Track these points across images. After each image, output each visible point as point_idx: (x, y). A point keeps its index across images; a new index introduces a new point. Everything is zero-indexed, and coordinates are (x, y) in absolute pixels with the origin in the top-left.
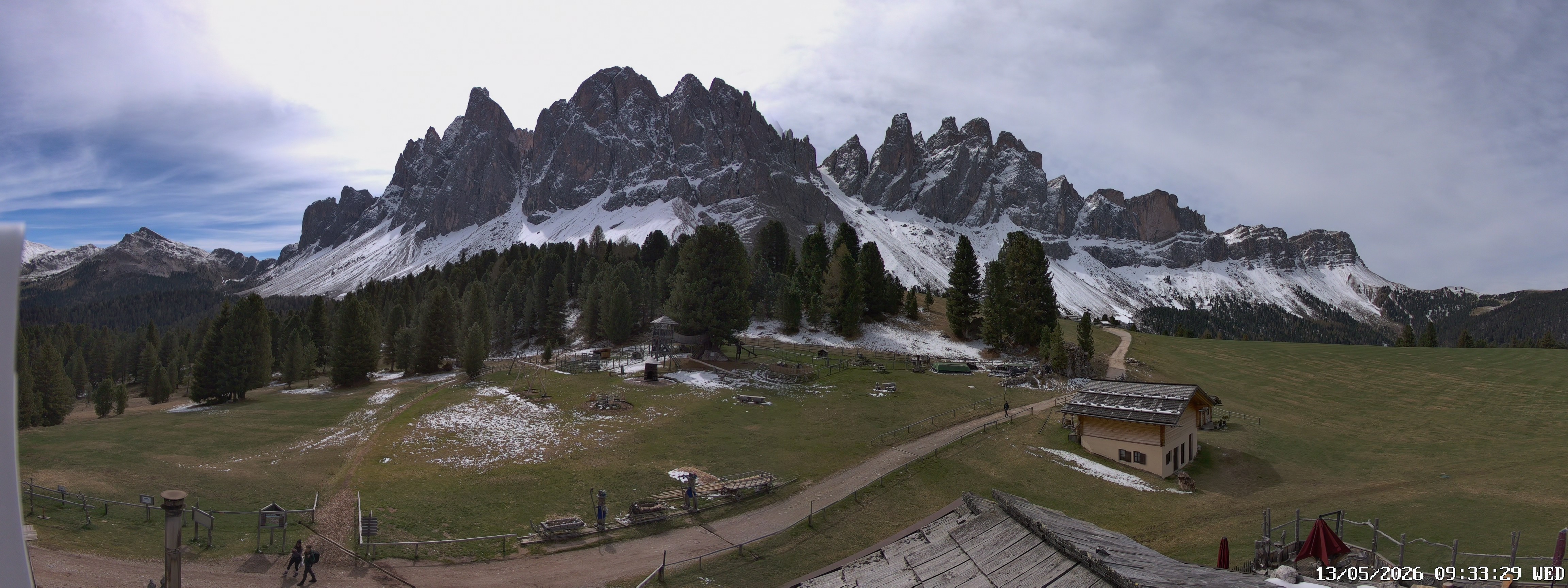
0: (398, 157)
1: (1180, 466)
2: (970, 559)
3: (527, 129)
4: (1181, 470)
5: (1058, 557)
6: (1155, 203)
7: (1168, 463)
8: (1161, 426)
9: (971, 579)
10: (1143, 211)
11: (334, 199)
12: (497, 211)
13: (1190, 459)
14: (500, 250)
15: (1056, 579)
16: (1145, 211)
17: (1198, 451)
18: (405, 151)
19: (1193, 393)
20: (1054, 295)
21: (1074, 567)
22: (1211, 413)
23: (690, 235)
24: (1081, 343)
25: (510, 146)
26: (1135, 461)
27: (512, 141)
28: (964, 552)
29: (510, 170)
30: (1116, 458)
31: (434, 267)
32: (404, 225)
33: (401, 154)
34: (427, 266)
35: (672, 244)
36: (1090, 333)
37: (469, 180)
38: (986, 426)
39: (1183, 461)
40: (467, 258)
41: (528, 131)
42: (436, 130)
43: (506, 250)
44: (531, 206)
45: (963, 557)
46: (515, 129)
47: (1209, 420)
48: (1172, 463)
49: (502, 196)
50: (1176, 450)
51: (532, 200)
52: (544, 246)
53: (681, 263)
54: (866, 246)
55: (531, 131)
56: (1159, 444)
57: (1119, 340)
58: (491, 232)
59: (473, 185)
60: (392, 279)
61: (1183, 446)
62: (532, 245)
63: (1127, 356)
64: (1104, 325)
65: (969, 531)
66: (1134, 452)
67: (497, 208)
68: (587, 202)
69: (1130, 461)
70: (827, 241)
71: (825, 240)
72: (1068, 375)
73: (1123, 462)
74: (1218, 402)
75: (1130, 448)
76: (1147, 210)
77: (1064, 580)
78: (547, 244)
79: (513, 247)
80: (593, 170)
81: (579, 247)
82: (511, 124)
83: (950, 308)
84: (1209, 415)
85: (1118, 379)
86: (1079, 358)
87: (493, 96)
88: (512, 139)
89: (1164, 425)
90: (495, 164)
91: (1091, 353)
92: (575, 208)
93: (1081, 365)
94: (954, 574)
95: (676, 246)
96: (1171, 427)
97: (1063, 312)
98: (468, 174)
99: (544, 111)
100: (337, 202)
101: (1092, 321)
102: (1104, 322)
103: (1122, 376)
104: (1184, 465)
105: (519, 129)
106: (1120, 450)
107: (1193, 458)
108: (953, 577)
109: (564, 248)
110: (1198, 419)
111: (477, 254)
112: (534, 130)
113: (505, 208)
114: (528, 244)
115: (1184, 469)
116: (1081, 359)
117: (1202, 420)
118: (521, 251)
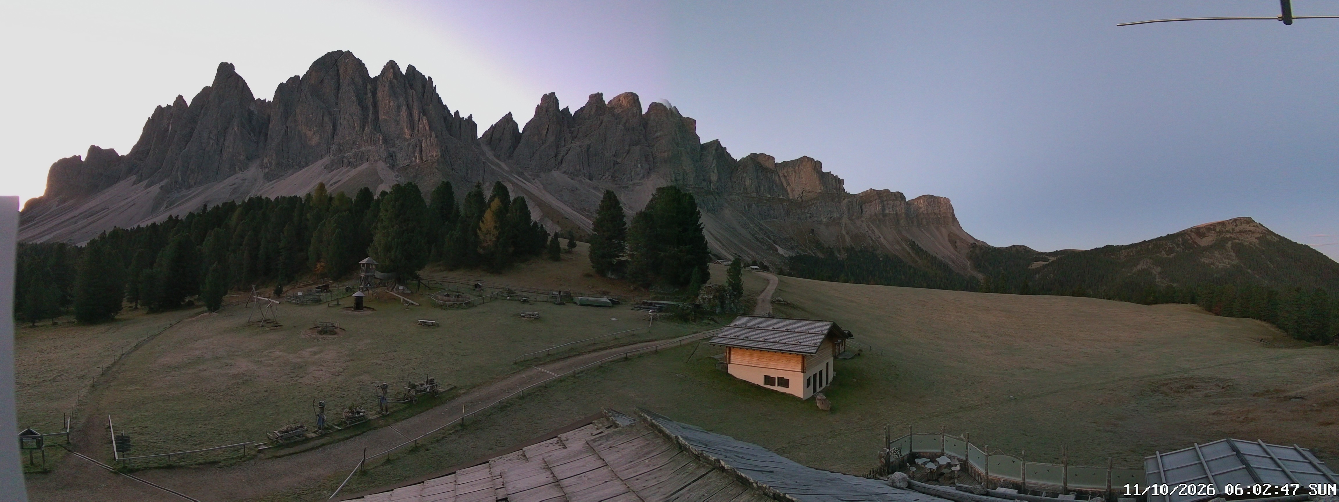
0: (147, 120)
1: (818, 389)
2: (607, 465)
3: (265, 99)
4: (819, 392)
5: (693, 466)
6: (802, 167)
7: (808, 387)
8: (802, 355)
9: (606, 482)
10: (792, 174)
11: (80, 157)
12: (237, 169)
13: (827, 383)
14: (238, 203)
15: (689, 484)
16: (794, 174)
17: (834, 376)
18: (153, 116)
19: (830, 328)
20: (705, 242)
21: (707, 473)
22: (844, 345)
23: (388, 192)
24: (731, 284)
25: (251, 113)
26: (779, 385)
27: (252, 110)
28: (601, 459)
29: (250, 134)
30: (761, 382)
31: (177, 217)
32: (149, 179)
33: (149, 118)
34: (171, 216)
35: (375, 198)
36: (740, 276)
37: (212, 142)
38: (628, 354)
39: (821, 385)
40: (209, 209)
41: (267, 101)
42: (184, 98)
43: (244, 202)
44: (267, 166)
45: (599, 463)
46: (256, 99)
47: (843, 350)
48: (811, 386)
49: (242, 156)
50: (815, 376)
51: (268, 160)
52: (277, 199)
53: (382, 214)
54: (515, 200)
55: (269, 102)
56: (801, 371)
57: (768, 281)
58: (231, 187)
59: (216, 146)
60: (136, 226)
61: (821, 372)
62: (267, 198)
63: (773, 295)
64: (753, 269)
65: (607, 440)
66: (778, 378)
67: (236, 167)
68: (313, 162)
69: (775, 385)
70: (484, 196)
71: (483, 195)
72: (717, 312)
73: (767, 386)
74: (850, 335)
75: (774, 374)
76: (795, 172)
77: (697, 485)
78: (280, 197)
79: (250, 199)
80: (319, 136)
81: (306, 201)
82: (252, 95)
83: (592, 252)
84: (843, 347)
85: (766, 315)
86: (728, 297)
87: (237, 70)
88: (253, 108)
89: (806, 355)
90: (236, 129)
91: (741, 294)
92: (304, 167)
93: (730, 304)
94: (589, 477)
95: (378, 200)
96: (812, 356)
97: (713, 258)
98: (212, 136)
99: (281, 85)
100: (83, 159)
101: (742, 265)
102: (753, 267)
103: (769, 313)
104: (822, 388)
105: (259, 99)
106: (765, 376)
107: (829, 382)
108: (589, 479)
109: (293, 201)
110: (834, 350)
111: (218, 206)
112: (272, 101)
113: (244, 167)
114: (263, 197)
115: (820, 392)
116: (730, 298)
117: (837, 350)
118: (257, 204)
